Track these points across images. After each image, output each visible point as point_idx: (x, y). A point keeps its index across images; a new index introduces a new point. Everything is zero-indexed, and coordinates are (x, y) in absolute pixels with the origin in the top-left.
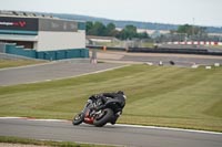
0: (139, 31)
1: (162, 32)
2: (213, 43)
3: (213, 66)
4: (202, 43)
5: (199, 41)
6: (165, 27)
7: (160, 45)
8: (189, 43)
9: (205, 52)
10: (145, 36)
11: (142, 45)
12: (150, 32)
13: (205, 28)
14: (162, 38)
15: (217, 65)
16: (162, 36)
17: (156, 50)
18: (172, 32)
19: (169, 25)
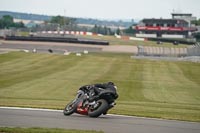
0: (15, 21)
1: (37, 22)
2: (82, 33)
3: (83, 53)
4: (73, 33)
5: (70, 31)
6: (39, 17)
7: (35, 34)
8: (62, 32)
9: (75, 41)
10: (21, 26)
11: (19, 33)
12: (26, 22)
13: (75, 19)
14: (36, 28)
15: (86, 52)
16: (37, 26)
17: (32, 39)
18: (46, 22)
19: (42, 16)
